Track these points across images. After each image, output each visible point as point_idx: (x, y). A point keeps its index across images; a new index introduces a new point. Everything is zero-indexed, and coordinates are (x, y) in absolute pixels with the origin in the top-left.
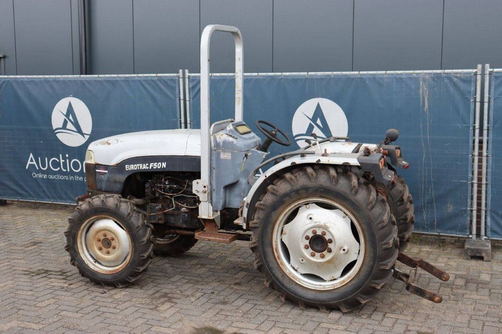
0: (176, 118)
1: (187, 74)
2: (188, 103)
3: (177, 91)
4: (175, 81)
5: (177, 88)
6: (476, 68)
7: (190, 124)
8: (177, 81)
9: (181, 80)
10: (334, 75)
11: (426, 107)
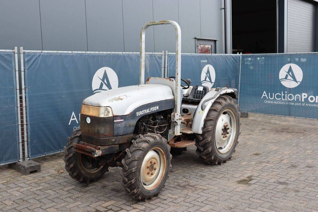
0: (13, 85)
1: (22, 51)
2: (23, 73)
3: (13, 64)
4: (11, 56)
5: (13, 62)
6: (162, 52)
7: (25, 89)
8: (13, 56)
9: (16, 55)
10: (113, 54)
11: (148, 70)
